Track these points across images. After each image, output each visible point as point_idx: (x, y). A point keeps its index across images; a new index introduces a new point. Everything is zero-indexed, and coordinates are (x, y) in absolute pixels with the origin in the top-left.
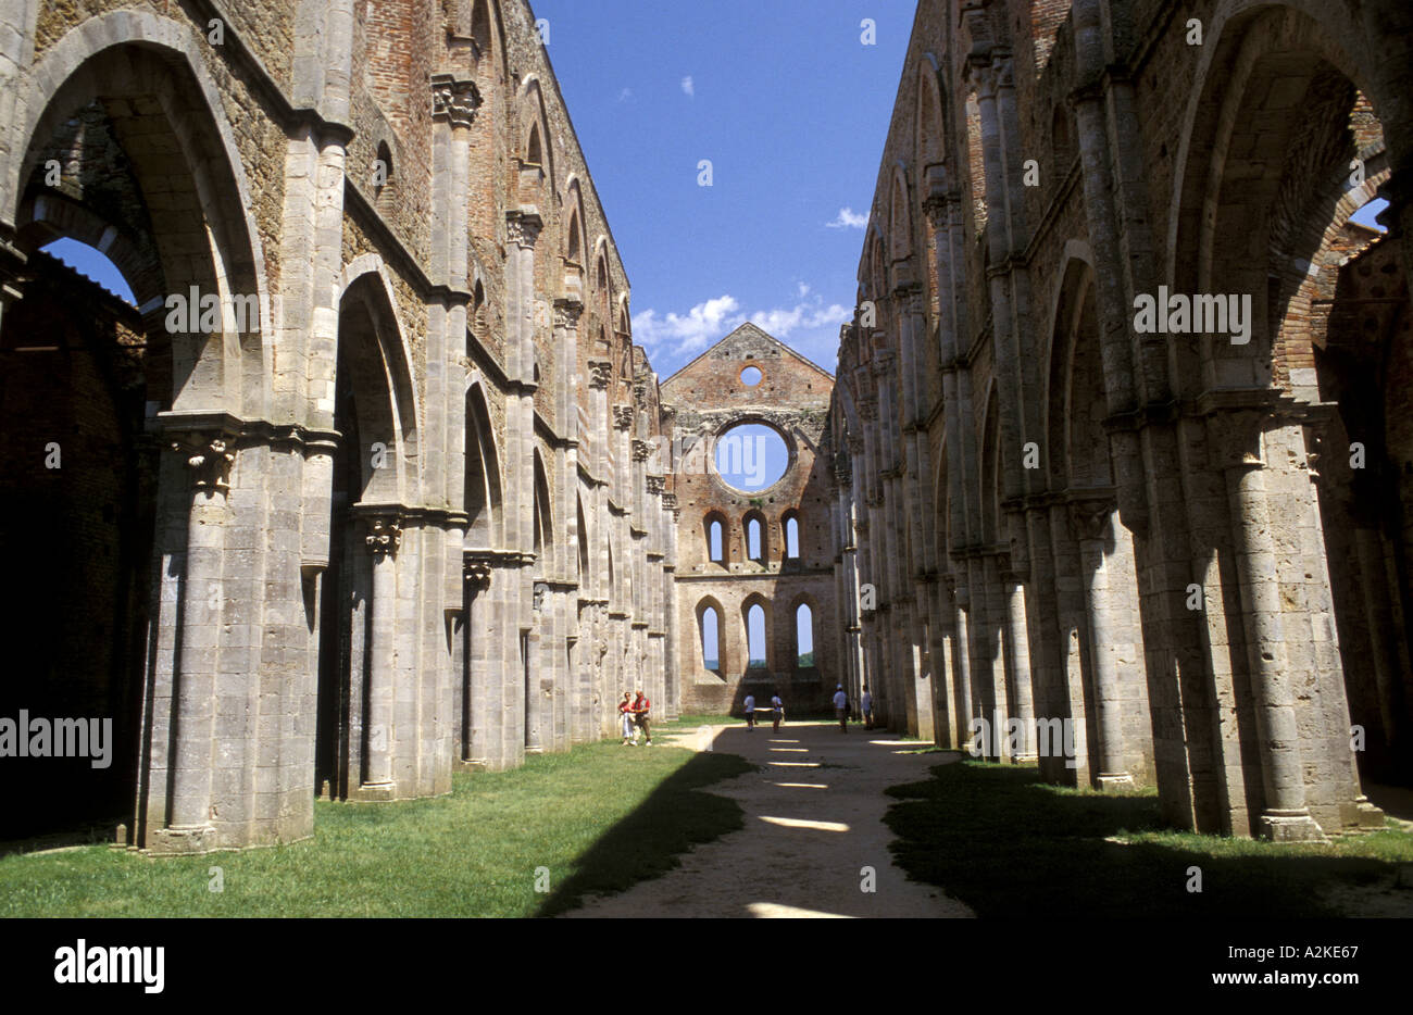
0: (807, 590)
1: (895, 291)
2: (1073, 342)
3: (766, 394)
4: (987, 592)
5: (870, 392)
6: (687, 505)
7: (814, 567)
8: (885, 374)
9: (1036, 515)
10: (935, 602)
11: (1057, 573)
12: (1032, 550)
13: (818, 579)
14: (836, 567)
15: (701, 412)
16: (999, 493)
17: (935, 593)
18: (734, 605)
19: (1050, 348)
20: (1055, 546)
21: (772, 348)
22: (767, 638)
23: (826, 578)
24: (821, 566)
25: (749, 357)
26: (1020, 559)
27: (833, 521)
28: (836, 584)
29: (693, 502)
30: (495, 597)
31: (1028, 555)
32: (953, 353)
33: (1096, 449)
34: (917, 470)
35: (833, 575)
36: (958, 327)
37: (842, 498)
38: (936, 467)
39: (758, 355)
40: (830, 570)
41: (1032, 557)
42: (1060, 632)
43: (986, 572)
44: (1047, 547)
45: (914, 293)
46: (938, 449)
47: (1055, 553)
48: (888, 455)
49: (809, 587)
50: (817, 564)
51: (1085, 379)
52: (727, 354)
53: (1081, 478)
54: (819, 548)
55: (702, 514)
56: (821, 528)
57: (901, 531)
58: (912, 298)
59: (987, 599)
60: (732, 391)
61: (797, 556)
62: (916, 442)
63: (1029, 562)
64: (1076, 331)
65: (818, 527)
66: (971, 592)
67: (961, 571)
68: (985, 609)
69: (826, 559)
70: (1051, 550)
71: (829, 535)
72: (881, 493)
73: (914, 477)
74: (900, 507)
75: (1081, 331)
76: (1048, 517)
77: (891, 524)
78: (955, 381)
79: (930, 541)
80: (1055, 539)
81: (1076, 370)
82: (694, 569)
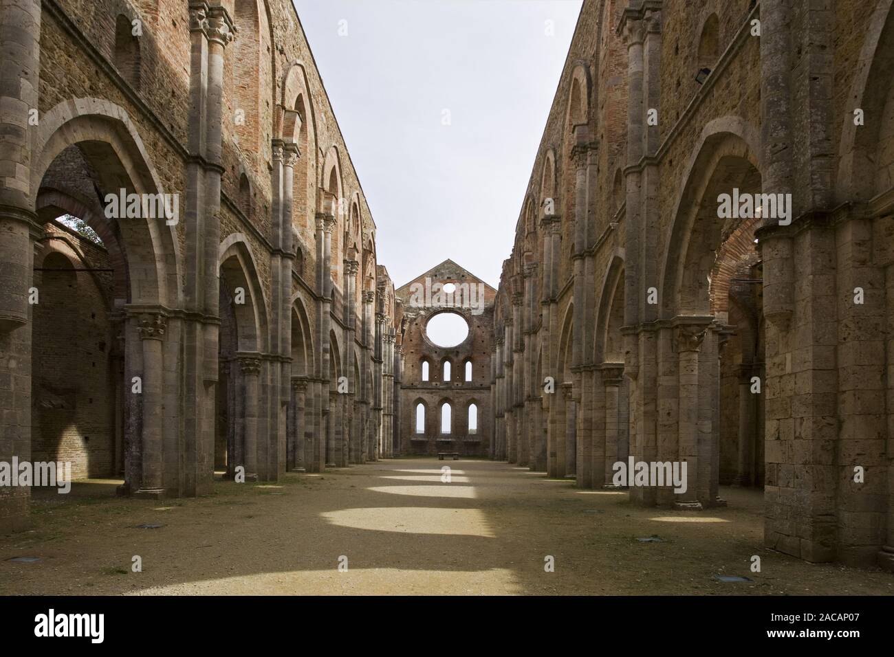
1: (543, 220)
2: (695, 211)
4: (594, 391)
6: (410, 352)
9: (648, 335)
11: (660, 374)
12: (641, 359)
13: (482, 392)
14: (492, 386)
18: (434, 403)
20: (660, 356)
21: (462, 274)
22: (452, 419)
23: (486, 391)
24: (484, 386)
25: (448, 278)
26: (631, 364)
27: (492, 363)
28: (492, 394)
29: (413, 351)
31: (638, 362)
32: (584, 247)
33: (700, 290)
34: (549, 327)
35: (490, 390)
36: (588, 230)
37: (498, 351)
38: (561, 324)
39: (453, 277)
40: (489, 388)
41: (641, 364)
42: (658, 411)
43: (594, 380)
44: (654, 357)
46: (564, 313)
47: (660, 360)
48: (529, 321)
49: (477, 396)
50: (481, 385)
52: (436, 276)
54: (484, 377)
55: (418, 357)
56: (485, 367)
58: (553, 224)
59: (594, 395)
61: (471, 380)
62: (549, 309)
63: (638, 366)
65: (483, 366)
66: (583, 391)
67: (577, 379)
69: (486, 382)
70: (657, 359)
71: (489, 370)
72: (523, 345)
73: (546, 330)
74: (534, 350)
76: (657, 337)
77: (528, 359)
78: (583, 264)
80: (661, 352)
82: (413, 384)
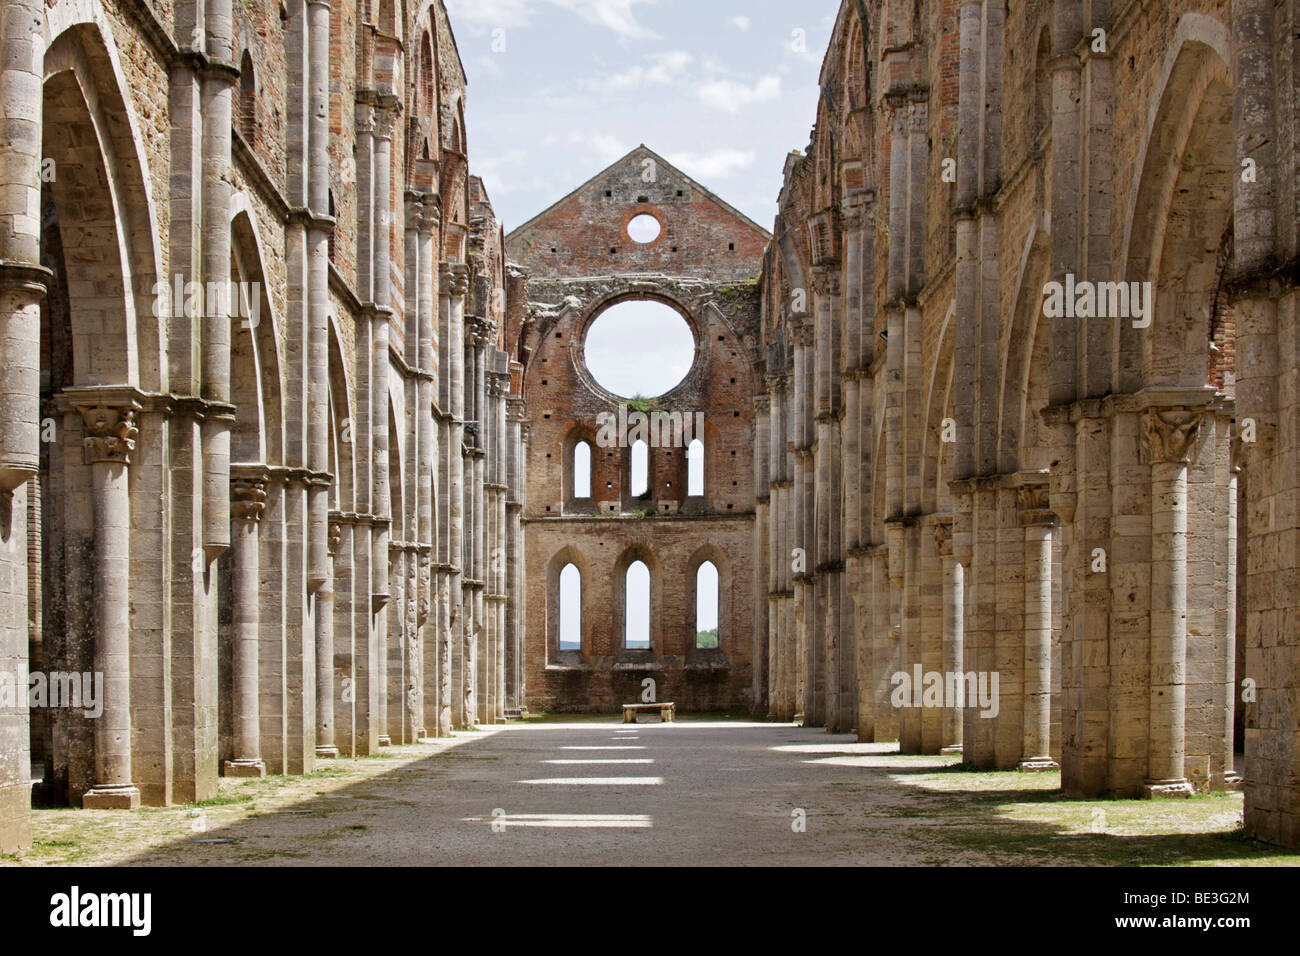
0: (714, 541)
1: (887, 96)
2: (1174, 171)
3: (665, 257)
4: (999, 539)
5: (831, 253)
6: (541, 417)
7: (725, 510)
8: (858, 226)
9: (1093, 426)
10: (915, 555)
11: (1116, 510)
12: (1081, 477)
13: (731, 527)
14: (759, 509)
15: (566, 280)
16: (1029, 400)
17: (915, 543)
18: (605, 560)
19: (1137, 180)
20: (1116, 471)
21: (676, 188)
22: (653, 608)
23: (741, 525)
24: (735, 509)
25: (642, 200)
26: (1063, 489)
27: (757, 443)
28: (757, 533)
29: (549, 412)
30: (271, 536)
31: (1075, 483)
32: (976, 191)
33: (1190, 333)
34: (902, 368)
35: (753, 521)
36: (986, 152)
37: (774, 410)
38: (931, 363)
39: (656, 198)
40: (750, 514)
41: (1081, 487)
42: (1111, 591)
43: (999, 513)
44: (1105, 474)
45: (915, 102)
46: (937, 336)
47: (1115, 481)
48: (855, 346)
49: (717, 536)
50: (730, 506)
51: (1186, 229)
52: (609, 194)
53: (1165, 374)
54: (735, 483)
55: (564, 429)
56: (738, 455)
57: (866, 457)
58: (911, 108)
59: (998, 549)
60: (613, 251)
61: (701, 494)
62: (903, 325)
63: (1075, 493)
64: (1180, 155)
65: (733, 453)
66: (976, 538)
67: (964, 509)
68: (993, 564)
69: (742, 499)
70: (1109, 477)
71: (750, 464)
72: (838, 401)
73: (897, 377)
74: (868, 421)
75: (1187, 156)
76: (1110, 430)
77: (853, 446)
78: (976, 231)
79: (913, 470)
80: (1117, 461)
81: (1173, 214)
82: (548, 509)
